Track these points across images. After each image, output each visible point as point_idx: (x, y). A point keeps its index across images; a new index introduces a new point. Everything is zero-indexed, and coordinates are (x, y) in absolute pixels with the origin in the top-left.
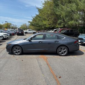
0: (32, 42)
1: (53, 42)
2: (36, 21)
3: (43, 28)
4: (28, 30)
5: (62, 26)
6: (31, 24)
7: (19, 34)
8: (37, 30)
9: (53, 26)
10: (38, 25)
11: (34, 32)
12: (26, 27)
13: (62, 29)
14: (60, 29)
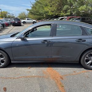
0: (27, 41)
1: (74, 41)
2: (36, 8)
3: (44, 16)
4: (26, 19)
5: (69, 14)
6: (30, 12)
7: (15, 25)
8: (37, 19)
9: (57, 14)
10: (38, 13)
11: (34, 22)
12: (25, 16)
13: (70, 17)
14: (66, 17)
